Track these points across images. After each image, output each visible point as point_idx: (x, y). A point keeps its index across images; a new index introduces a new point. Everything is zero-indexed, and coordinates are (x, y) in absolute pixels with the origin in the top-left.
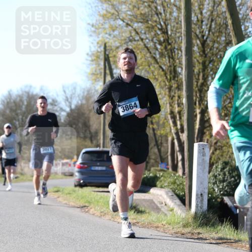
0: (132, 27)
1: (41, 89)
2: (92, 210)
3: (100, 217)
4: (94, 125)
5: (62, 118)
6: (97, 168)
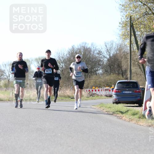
0: (147, 6)
1: (92, 45)
2: (124, 118)
3: (129, 122)
4: (124, 66)
5: (104, 62)
6: (126, 92)
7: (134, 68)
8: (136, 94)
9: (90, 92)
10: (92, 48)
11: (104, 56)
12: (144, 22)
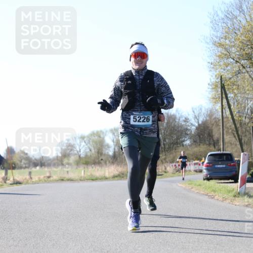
0: (240, 63)
4: (216, 135)
5: (193, 131)
6: (219, 166)
7: (227, 137)
8: (231, 167)
9: (176, 167)
10: (177, 114)
11: (192, 124)
12: (237, 82)
